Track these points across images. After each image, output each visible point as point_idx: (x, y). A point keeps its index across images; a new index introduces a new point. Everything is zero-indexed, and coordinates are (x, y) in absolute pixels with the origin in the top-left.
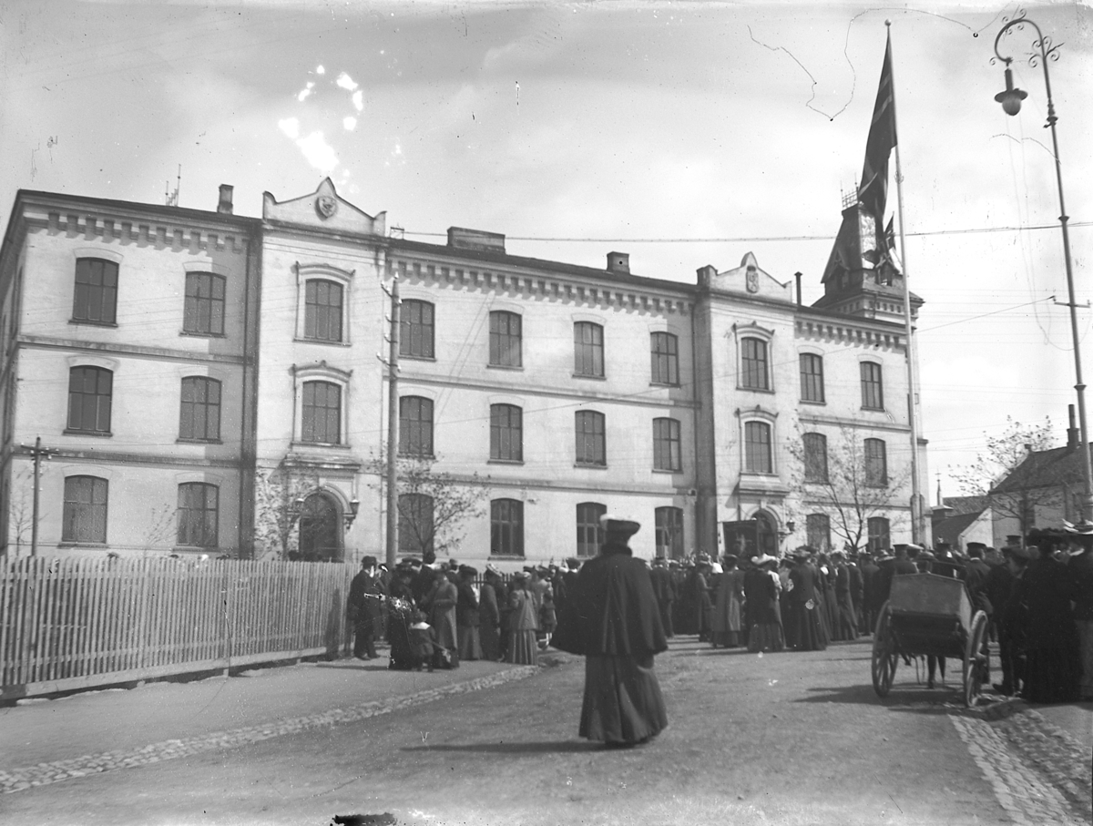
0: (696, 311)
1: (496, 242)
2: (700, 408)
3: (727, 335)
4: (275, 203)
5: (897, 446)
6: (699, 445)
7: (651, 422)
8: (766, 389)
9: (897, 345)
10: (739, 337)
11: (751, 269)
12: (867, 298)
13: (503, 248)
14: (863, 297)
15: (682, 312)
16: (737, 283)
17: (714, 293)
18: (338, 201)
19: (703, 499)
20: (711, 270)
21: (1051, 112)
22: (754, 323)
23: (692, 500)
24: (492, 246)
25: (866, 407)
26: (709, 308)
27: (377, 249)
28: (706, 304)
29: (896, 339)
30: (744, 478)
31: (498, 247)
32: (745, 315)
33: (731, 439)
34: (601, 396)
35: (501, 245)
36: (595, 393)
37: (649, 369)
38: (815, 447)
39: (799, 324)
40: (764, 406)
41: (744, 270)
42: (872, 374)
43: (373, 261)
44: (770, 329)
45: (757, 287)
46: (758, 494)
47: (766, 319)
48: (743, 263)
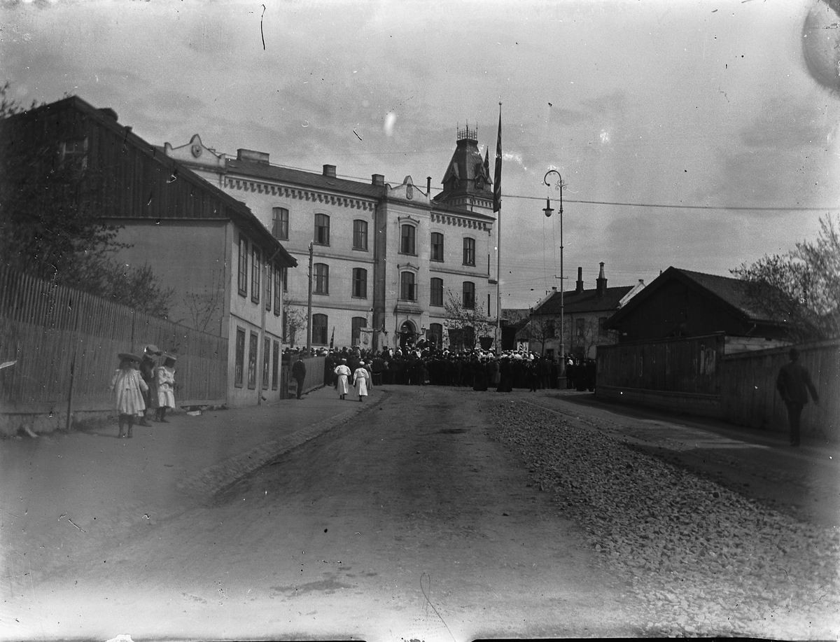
0: (378, 208)
1: (265, 158)
2: (378, 263)
3: (395, 223)
4: (172, 149)
5: (481, 287)
6: (376, 283)
7: (352, 270)
8: (413, 254)
9: (485, 229)
10: (401, 224)
11: (409, 185)
12: (469, 197)
13: (268, 162)
14: (467, 197)
15: (371, 210)
16: (401, 194)
17: (390, 200)
18: (203, 148)
19: (377, 313)
20: (388, 186)
21: (561, 208)
22: (409, 217)
23: (371, 314)
24: (263, 161)
25: (465, 263)
26: (386, 208)
27: (221, 174)
28: (384, 205)
29: (484, 225)
30: (399, 303)
31: (265, 161)
32: (404, 212)
33: (394, 281)
34: (327, 256)
35: (267, 160)
36: (324, 254)
37: (352, 241)
38: (437, 285)
39: (432, 216)
40: (412, 263)
41: (406, 186)
42: (469, 246)
43: (218, 181)
44: (417, 220)
45: (412, 197)
46: (406, 312)
47: (415, 214)
48: (405, 182)
